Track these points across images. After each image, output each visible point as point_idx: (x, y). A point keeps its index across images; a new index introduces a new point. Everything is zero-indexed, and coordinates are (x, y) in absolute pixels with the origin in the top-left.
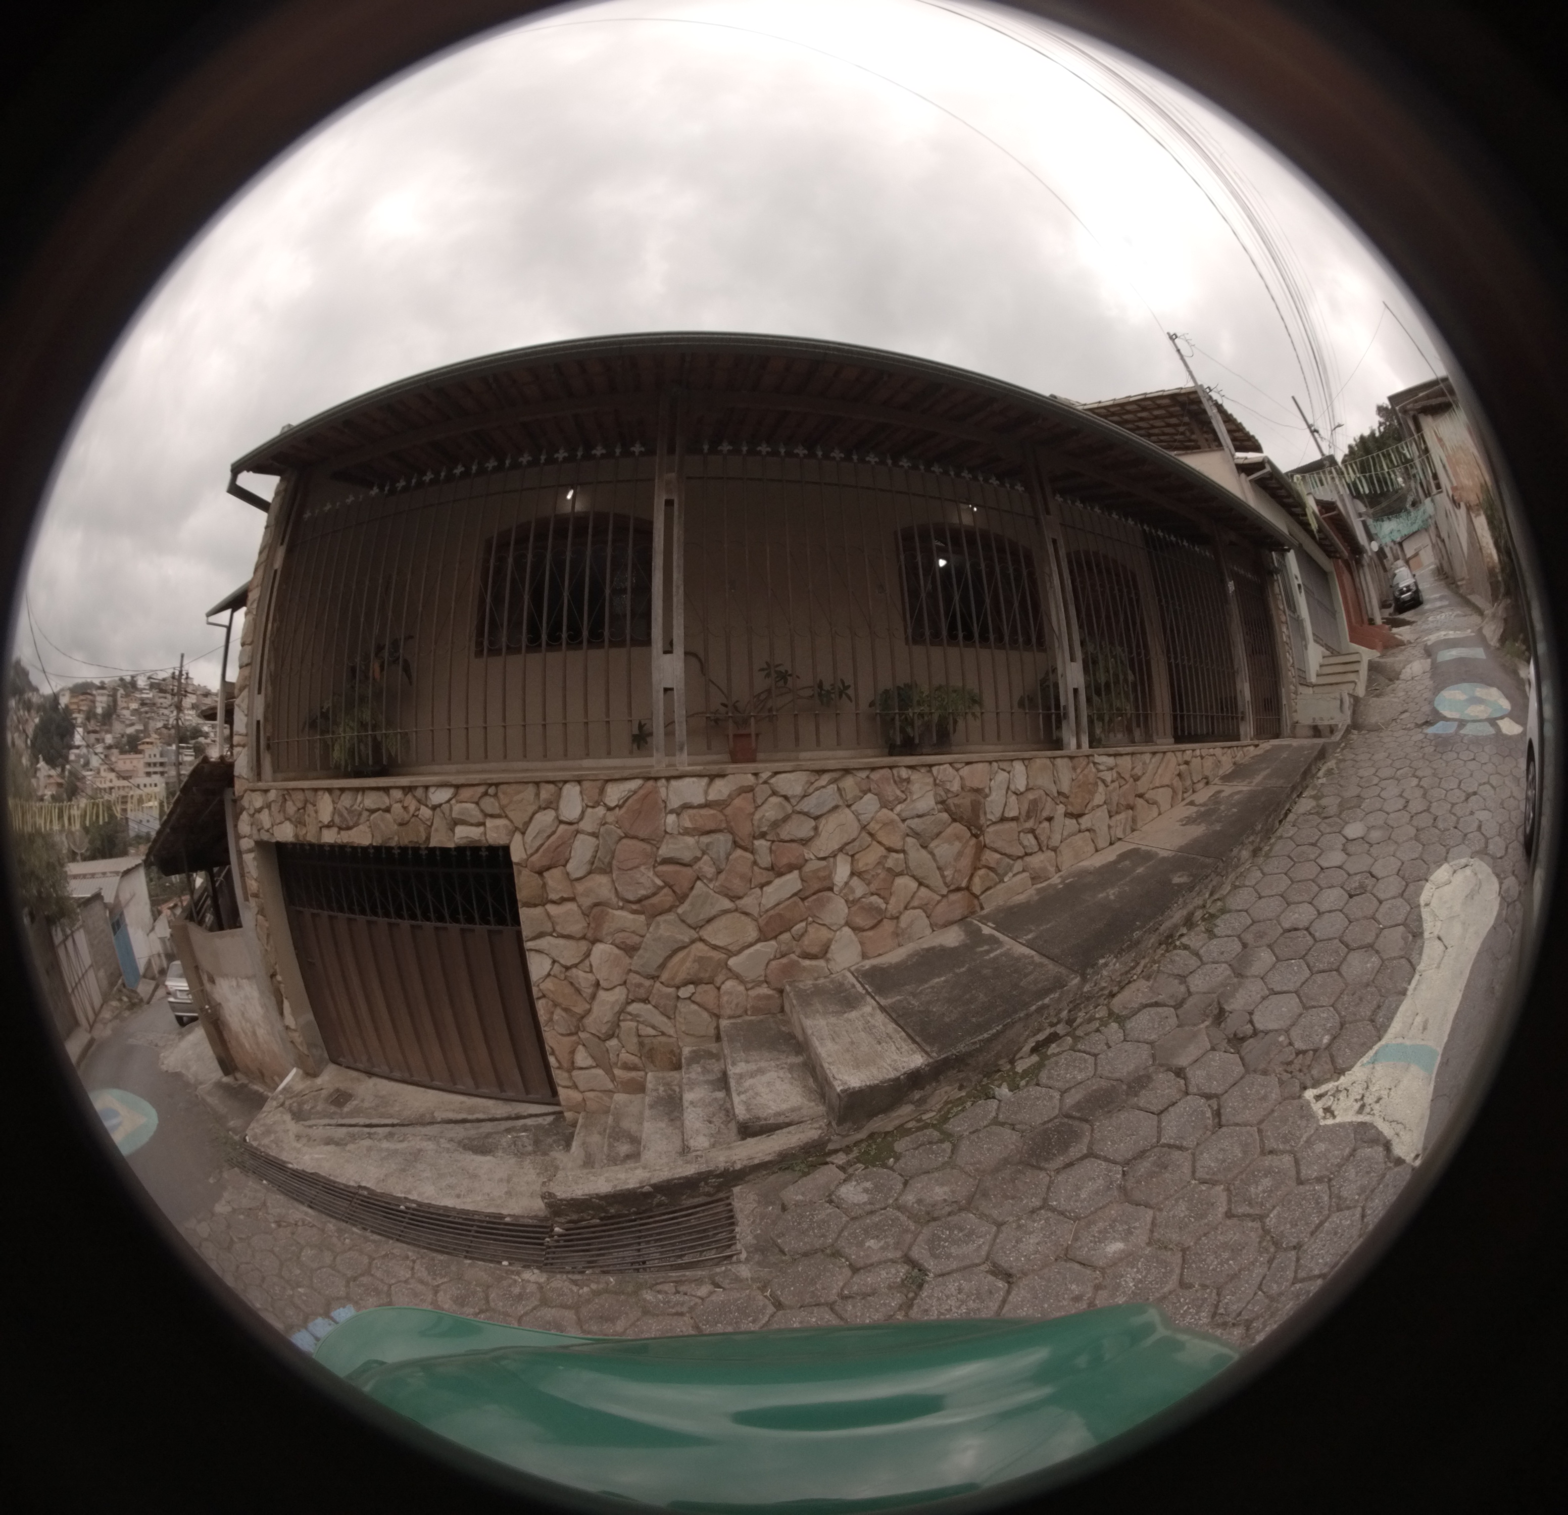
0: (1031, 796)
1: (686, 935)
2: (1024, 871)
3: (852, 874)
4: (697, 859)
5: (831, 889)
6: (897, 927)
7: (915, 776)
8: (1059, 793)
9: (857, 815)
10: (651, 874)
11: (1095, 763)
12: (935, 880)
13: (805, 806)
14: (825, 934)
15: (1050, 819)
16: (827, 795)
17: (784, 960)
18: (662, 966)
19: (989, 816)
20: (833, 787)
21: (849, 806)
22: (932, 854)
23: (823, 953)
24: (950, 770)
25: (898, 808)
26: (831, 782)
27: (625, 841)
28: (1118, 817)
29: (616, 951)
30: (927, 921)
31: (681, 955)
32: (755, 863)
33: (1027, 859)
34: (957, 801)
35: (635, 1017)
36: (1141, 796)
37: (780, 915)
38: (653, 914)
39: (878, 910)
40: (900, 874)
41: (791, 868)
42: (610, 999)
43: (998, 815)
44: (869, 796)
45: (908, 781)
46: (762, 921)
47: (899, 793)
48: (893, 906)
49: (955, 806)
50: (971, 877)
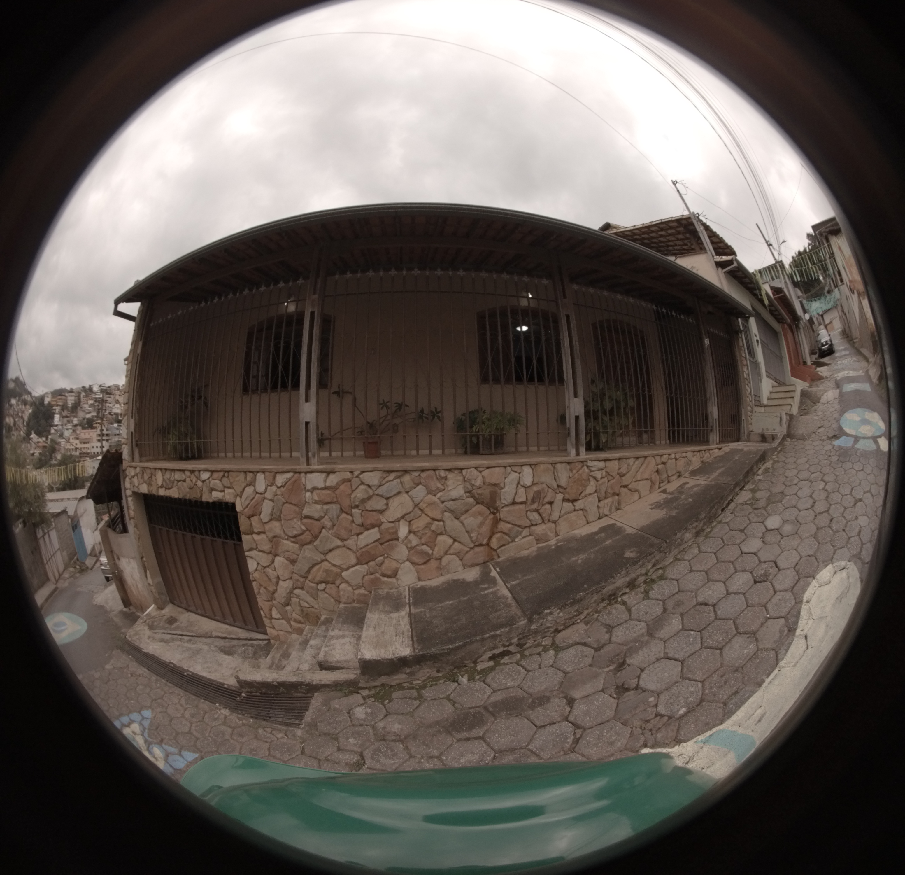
0: (535, 488)
1: (318, 557)
2: (530, 535)
3: (410, 532)
4: (322, 517)
5: (397, 539)
6: (440, 564)
7: (450, 475)
8: (558, 486)
9: (412, 498)
10: (299, 523)
11: (588, 467)
12: (465, 538)
13: (380, 491)
14: (394, 565)
15: (551, 503)
16: (394, 485)
17: (372, 577)
18: (308, 572)
19: (503, 501)
20: (398, 480)
21: (407, 492)
22: (462, 522)
23: (394, 574)
24: (475, 472)
25: (439, 495)
26: (395, 478)
27: (286, 505)
28: (606, 501)
29: (286, 561)
30: (460, 562)
31: (317, 567)
32: (353, 521)
33: (533, 528)
34: (480, 491)
35: (298, 596)
36: (625, 486)
37: (368, 552)
38: (303, 545)
39: (427, 554)
40: (441, 534)
41: (373, 526)
42: (285, 586)
43: (510, 500)
44: (420, 487)
45: (446, 478)
46: (358, 554)
47: (439, 485)
48: (437, 552)
49: (479, 494)
50: (490, 538)
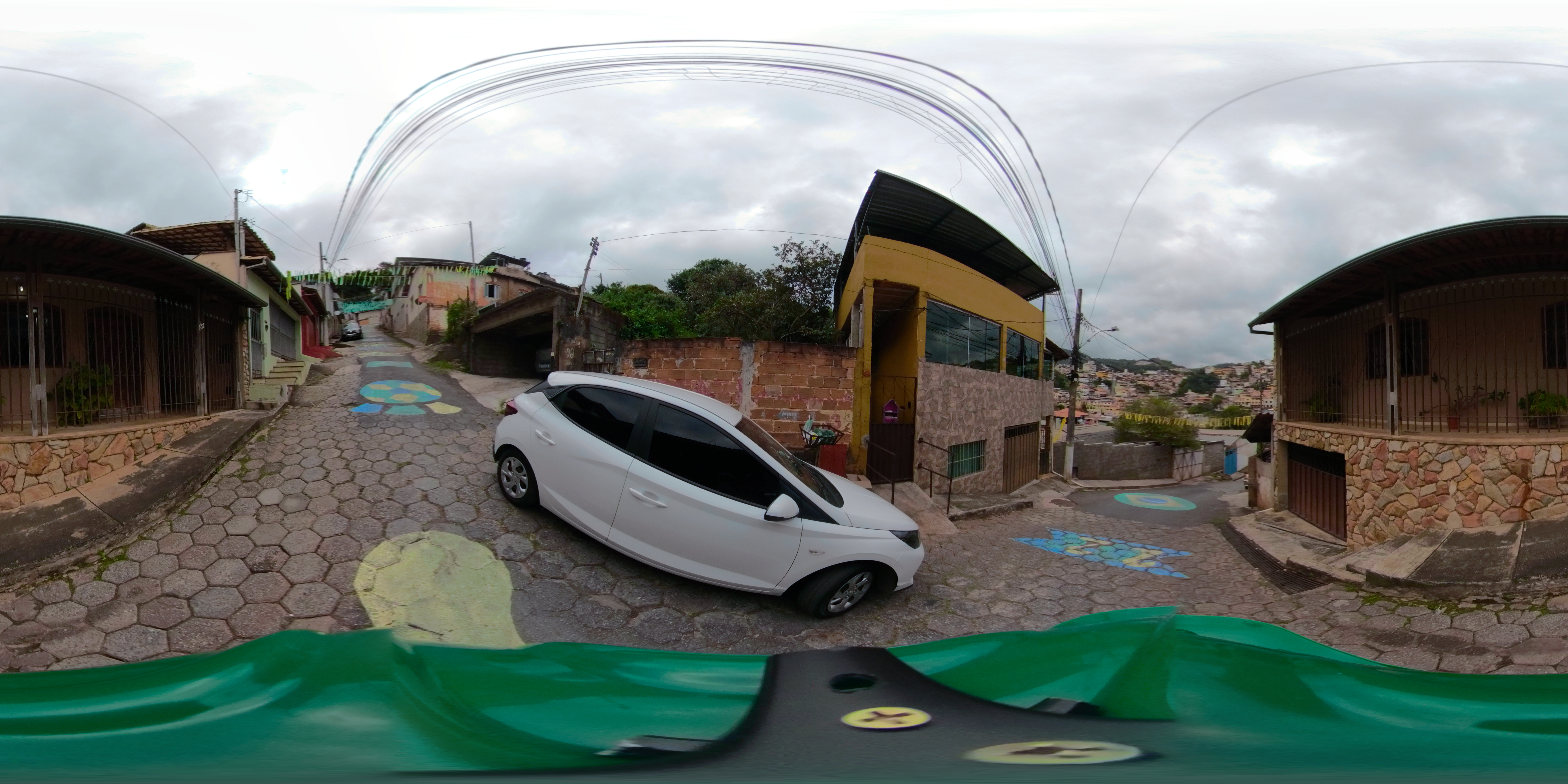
1: (1393, 498)
3: (1458, 490)
4: (1398, 471)
5: (1448, 494)
6: (1481, 517)
7: (1489, 450)
9: (1460, 465)
10: (1383, 473)
12: (1502, 500)
13: (1438, 457)
14: (1445, 512)
16: (1446, 455)
17: (1429, 518)
18: (1384, 506)
19: (1534, 473)
20: (1451, 451)
21: (1457, 460)
22: (1499, 487)
23: (1444, 519)
24: (1509, 449)
25: (1481, 464)
26: (1449, 449)
27: (1376, 460)
29: (1371, 497)
30: (1496, 518)
31: (1391, 504)
32: (1418, 477)
34: (1513, 464)
35: (1374, 522)
37: (1427, 499)
38: (1384, 487)
39: (1471, 508)
40: (1482, 494)
41: (1431, 482)
42: (1367, 513)
43: (1540, 472)
44: (1466, 457)
45: (1486, 452)
46: (1420, 500)
47: (1481, 457)
48: (1478, 508)
49: (1513, 467)
50: (1524, 502)
